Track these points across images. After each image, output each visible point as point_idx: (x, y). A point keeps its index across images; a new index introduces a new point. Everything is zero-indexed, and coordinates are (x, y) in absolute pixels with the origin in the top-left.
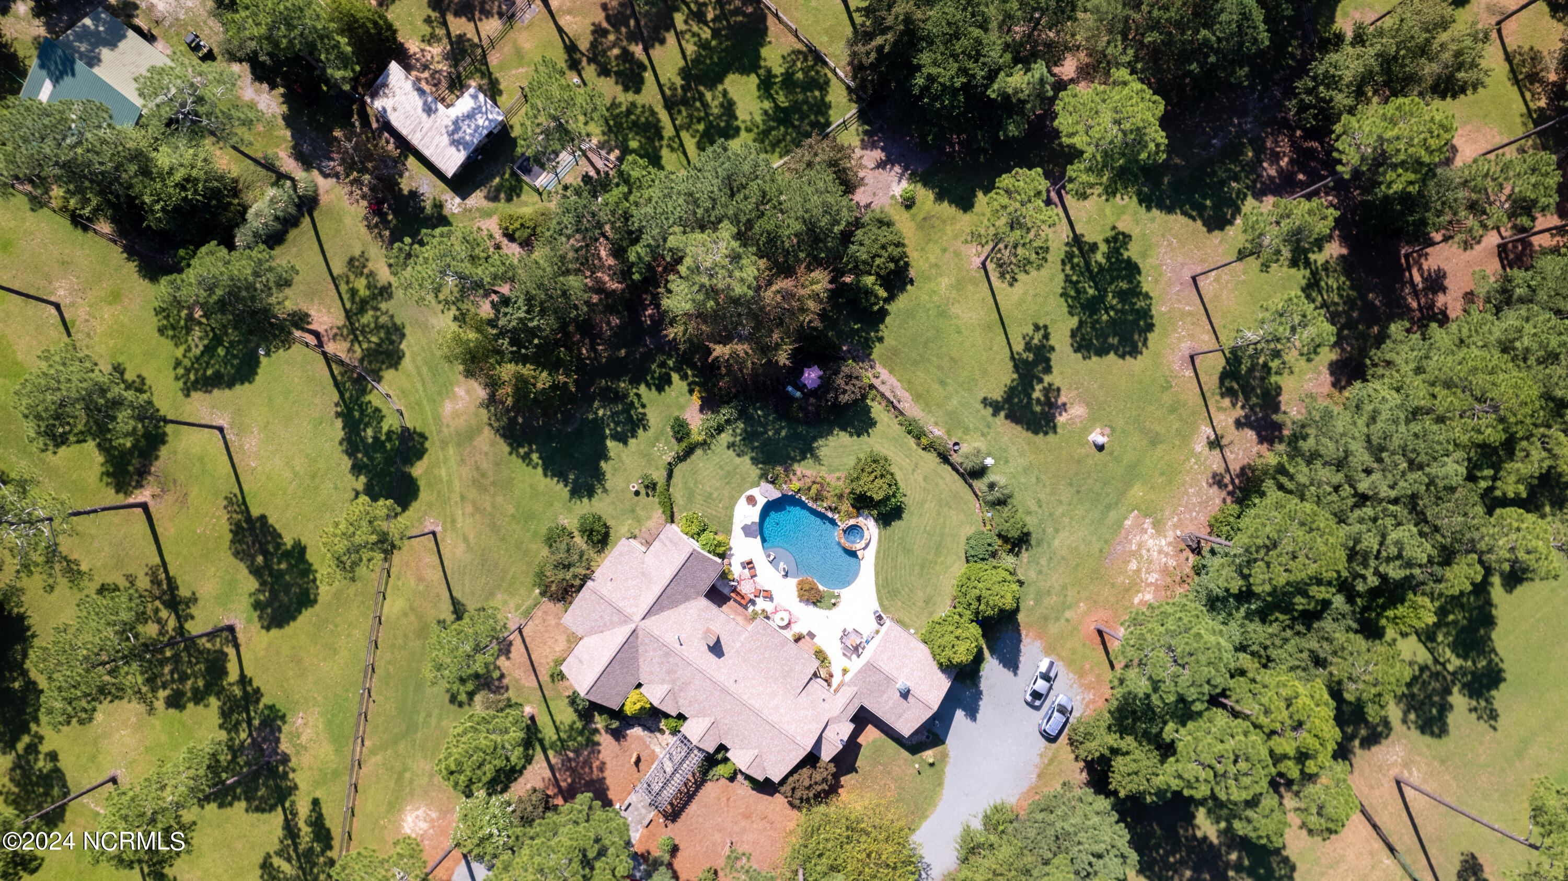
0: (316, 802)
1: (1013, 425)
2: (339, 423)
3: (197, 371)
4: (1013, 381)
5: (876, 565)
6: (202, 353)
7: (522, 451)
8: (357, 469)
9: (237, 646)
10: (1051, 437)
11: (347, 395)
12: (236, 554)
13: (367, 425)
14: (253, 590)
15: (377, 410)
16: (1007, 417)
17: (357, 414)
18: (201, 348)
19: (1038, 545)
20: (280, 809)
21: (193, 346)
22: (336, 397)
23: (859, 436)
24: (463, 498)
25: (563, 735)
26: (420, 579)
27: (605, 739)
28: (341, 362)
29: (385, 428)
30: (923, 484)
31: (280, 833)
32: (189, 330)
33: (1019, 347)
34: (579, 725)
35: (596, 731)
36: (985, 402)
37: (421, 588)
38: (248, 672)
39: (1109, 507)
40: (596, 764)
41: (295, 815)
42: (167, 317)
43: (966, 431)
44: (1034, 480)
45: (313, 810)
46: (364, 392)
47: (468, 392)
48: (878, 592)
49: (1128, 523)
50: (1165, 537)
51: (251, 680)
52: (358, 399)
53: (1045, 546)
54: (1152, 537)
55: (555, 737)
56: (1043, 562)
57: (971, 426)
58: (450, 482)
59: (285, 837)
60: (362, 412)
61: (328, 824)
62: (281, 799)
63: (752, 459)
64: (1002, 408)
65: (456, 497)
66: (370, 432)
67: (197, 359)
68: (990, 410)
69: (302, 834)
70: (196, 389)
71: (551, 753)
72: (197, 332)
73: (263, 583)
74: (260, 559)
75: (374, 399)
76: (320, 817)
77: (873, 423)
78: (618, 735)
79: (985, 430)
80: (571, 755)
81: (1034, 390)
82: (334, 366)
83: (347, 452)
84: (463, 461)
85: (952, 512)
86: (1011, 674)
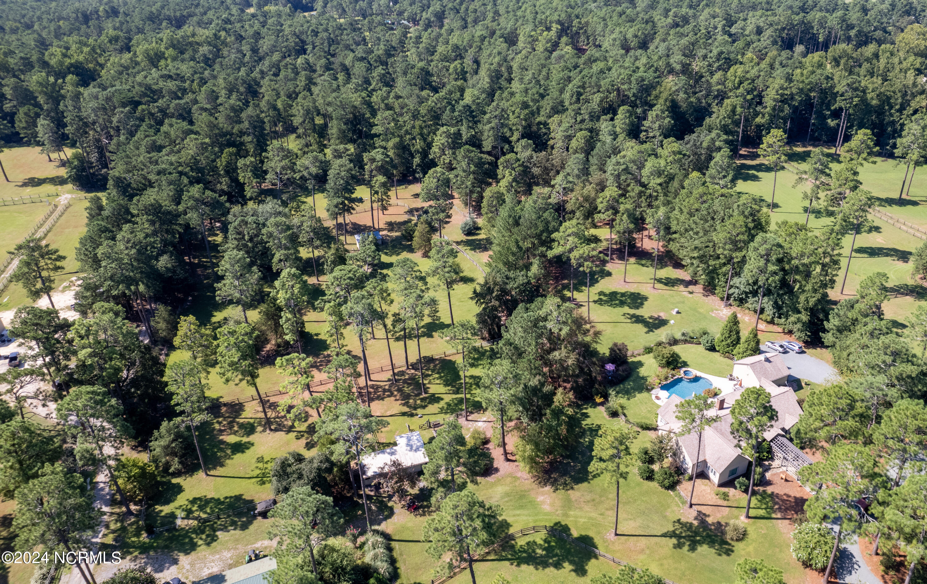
1: (660, 329)
2: (524, 567)
4: (642, 325)
5: (706, 373)
8: (558, 565)
10: (670, 322)
11: (510, 557)
13: (534, 551)
15: (528, 543)
17: (524, 555)
22: (507, 563)
23: (643, 366)
24: (601, 514)
25: (764, 506)
26: (642, 551)
27: (770, 489)
28: (488, 553)
29: (542, 542)
33: (629, 321)
34: (759, 497)
35: (764, 491)
36: (647, 333)
37: (648, 552)
39: (705, 317)
40: (785, 497)
46: (513, 547)
47: (543, 495)
48: (718, 376)
49: (713, 315)
52: (515, 552)
54: (722, 312)
55: (764, 511)
57: (654, 339)
58: (590, 518)
60: (525, 551)
63: (638, 394)
64: (652, 330)
65: (600, 518)
66: (539, 551)
68: (651, 333)
71: (774, 516)
75: (521, 542)
77: (639, 362)
78: (769, 483)
79: (658, 335)
80: (776, 507)
81: (648, 321)
82: (489, 558)
83: (544, 568)
84: (581, 509)
85: (692, 351)
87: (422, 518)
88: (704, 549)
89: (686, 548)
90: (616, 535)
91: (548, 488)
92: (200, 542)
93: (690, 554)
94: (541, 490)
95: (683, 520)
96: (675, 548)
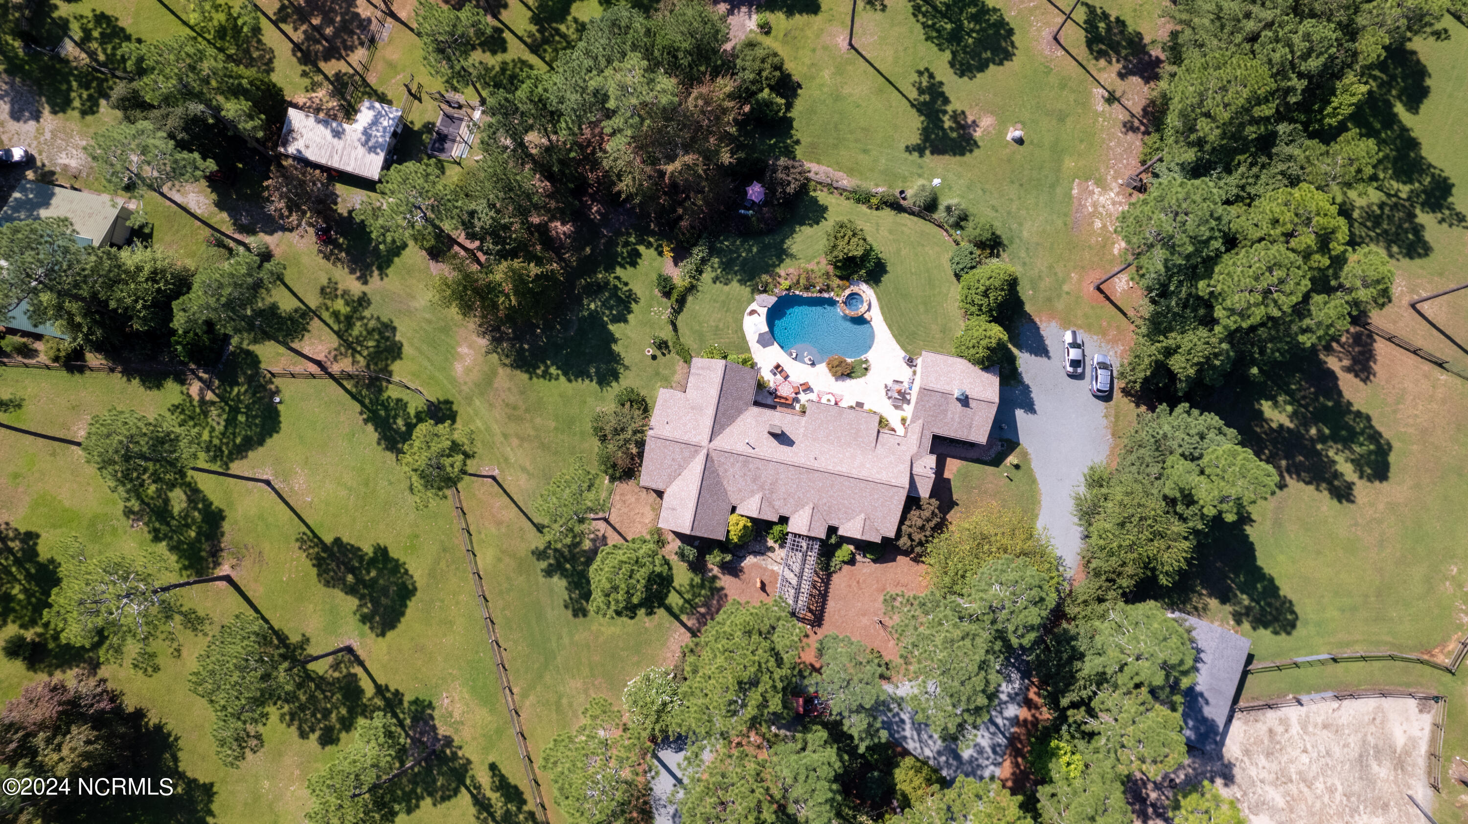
0: (493, 767)
1: (941, 157)
2: (370, 428)
3: (227, 444)
4: (922, 123)
5: (886, 320)
6: (226, 427)
7: (539, 372)
9: (361, 664)
10: (976, 152)
11: (367, 401)
12: (327, 584)
13: (395, 417)
14: (355, 608)
15: (399, 400)
16: (932, 153)
17: (382, 413)
18: (223, 423)
19: (1012, 243)
20: (463, 789)
21: (214, 424)
22: (357, 407)
23: (818, 224)
24: (505, 436)
25: (687, 596)
26: (499, 523)
27: (726, 581)
28: (350, 377)
29: (412, 412)
30: (891, 237)
31: (473, 810)
32: (205, 414)
33: (913, 94)
34: (698, 580)
35: (715, 578)
36: (908, 149)
37: (503, 530)
38: (381, 681)
39: (1053, 186)
41: (478, 787)
42: (183, 412)
43: (905, 179)
44: (980, 192)
45: (494, 775)
46: (380, 390)
47: (470, 347)
48: (898, 342)
49: (1075, 192)
50: (1111, 190)
51: (387, 686)
52: (377, 400)
53: (1018, 241)
54: (1100, 194)
55: (681, 602)
56: (1023, 254)
57: (906, 173)
58: (488, 429)
59: (480, 813)
60: (386, 408)
61: (512, 781)
62: (461, 781)
63: (739, 281)
64: (925, 148)
65: (499, 438)
66: (400, 422)
67: (223, 434)
68: (916, 154)
69: (493, 802)
70: (232, 460)
71: (684, 618)
72: (214, 412)
73: (362, 598)
74: (350, 578)
75: (393, 392)
76: (503, 778)
77: (824, 209)
78: (736, 572)
79: (920, 171)
80: (702, 610)
81: (943, 122)
82: (345, 383)
83: (387, 448)
84: (491, 406)
85: (927, 249)
86: (1045, 359)
87: (324, 262)
88: (559, 583)
89: (544, 565)
90: (494, 477)
91: (483, 342)
93: (540, 575)
94: (474, 337)
96: (533, 553)
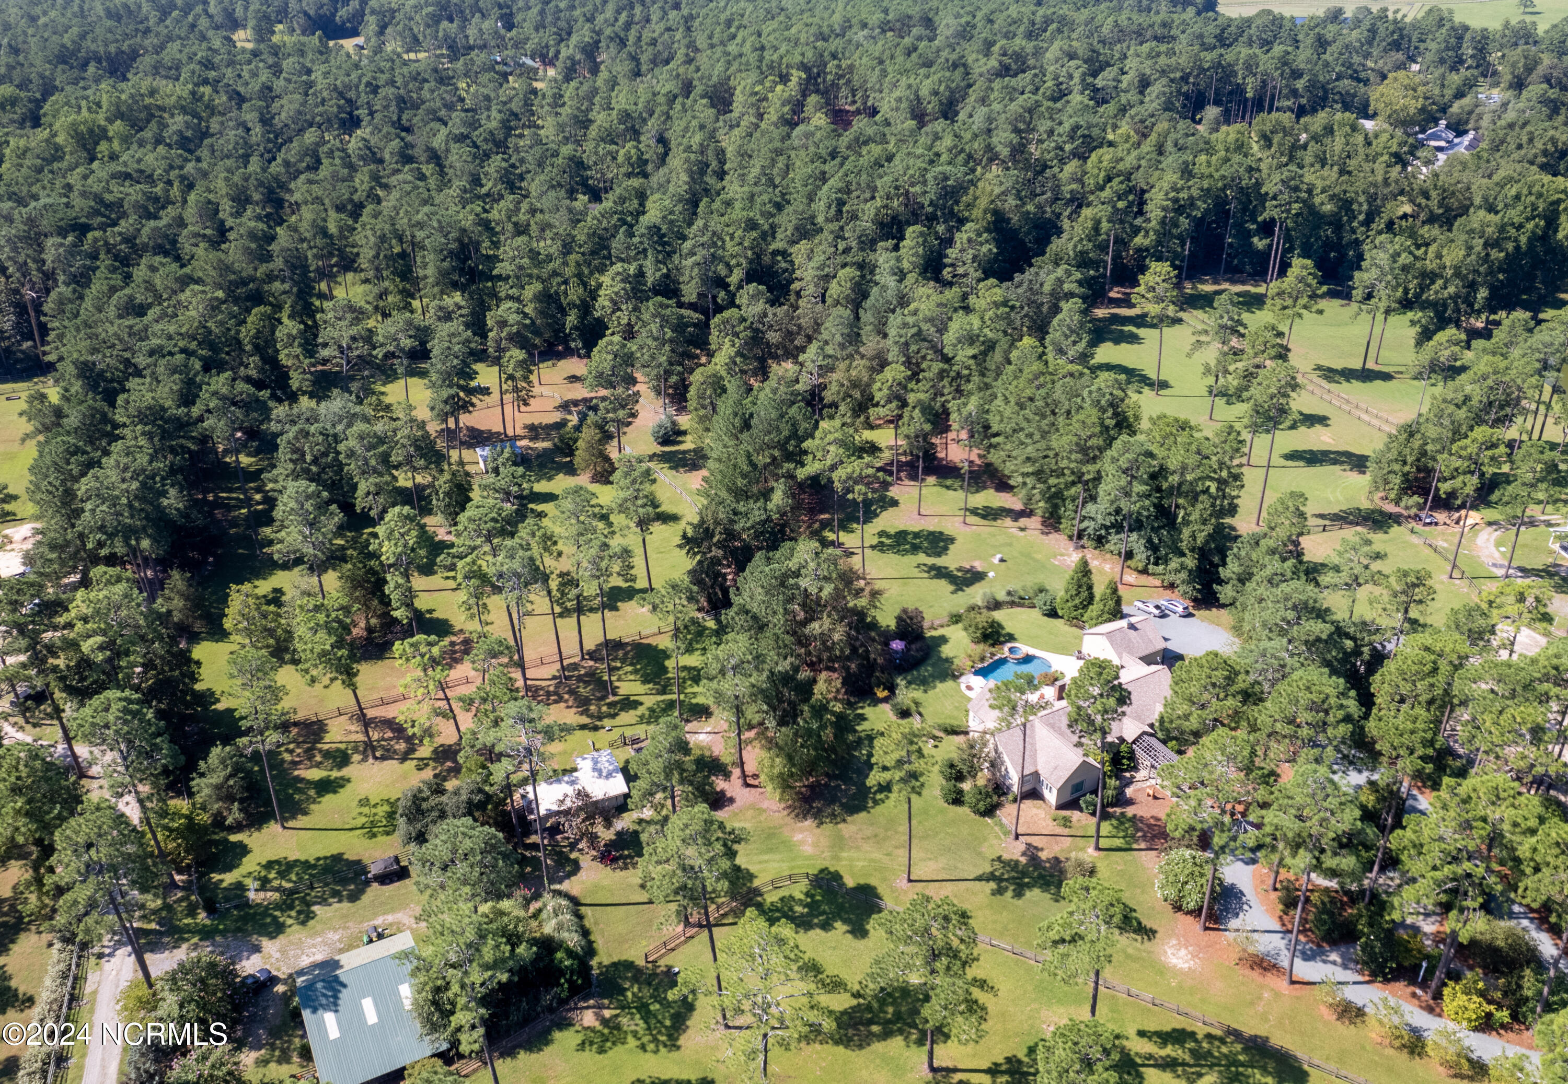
0: (1142, 1034)
1: (973, 586)
3: (660, 1032)
4: (946, 581)
5: (1040, 649)
6: (646, 1022)
7: (870, 804)
8: (826, 926)
9: (956, 1070)
12: (861, 1047)
13: (791, 909)
14: (903, 1042)
15: (782, 899)
16: (968, 587)
18: (641, 1022)
20: (1142, 1069)
21: (633, 1028)
23: (948, 642)
24: (888, 854)
25: (1121, 833)
27: (1130, 811)
29: (802, 897)
31: (1167, 1076)
32: (618, 1027)
33: (926, 575)
34: (1114, 822)
35: (1123, 814)
36: (953, 592)
38: (985, 1065)
39: (1044, 567)
40: (1152, 821)
41: (1150, 1057)
42: (592, 1043)
43: (968, 601)
45: (1150, 1038)
46: (760, 904)
47: (801, 831)
49: (1057, 563)
50: (1072, 554)
51: (995, 1064)
52: (764, 909)
54: (1069, 558)
55: (1121, 840)
58: (872, 860)
59: (1175, 1072)
60: (778, 909)
61: (1167, 1028)
62: (1134, 1065)
63: (940, 682)
64: (961, 588)
65: (886, 859)
66: (799, 908)
67: (649, 1029)
68: (960, 591)
69: (1173, 1054)
70: (677, 1039)
71: (1135, 846)
72: (624, 1020)
73: (901, 1031)
74: (875, 1028)
75: (772, 898)
76: (1158, 1034)
78: (1130, 802)
79: (971, 595)
80: (1139, 833)
81: (956, 575)
83: (806, 930)
84: (858, 848)
87: (624, 873)
88: (1034, 895)
89: (1009, 894)
90: (910, 881)
91: (809, 823)
92: (289, 921)
93: (1015, 901)
94: (800, 825)
95: (1006, 856)
96: (993, 894)
